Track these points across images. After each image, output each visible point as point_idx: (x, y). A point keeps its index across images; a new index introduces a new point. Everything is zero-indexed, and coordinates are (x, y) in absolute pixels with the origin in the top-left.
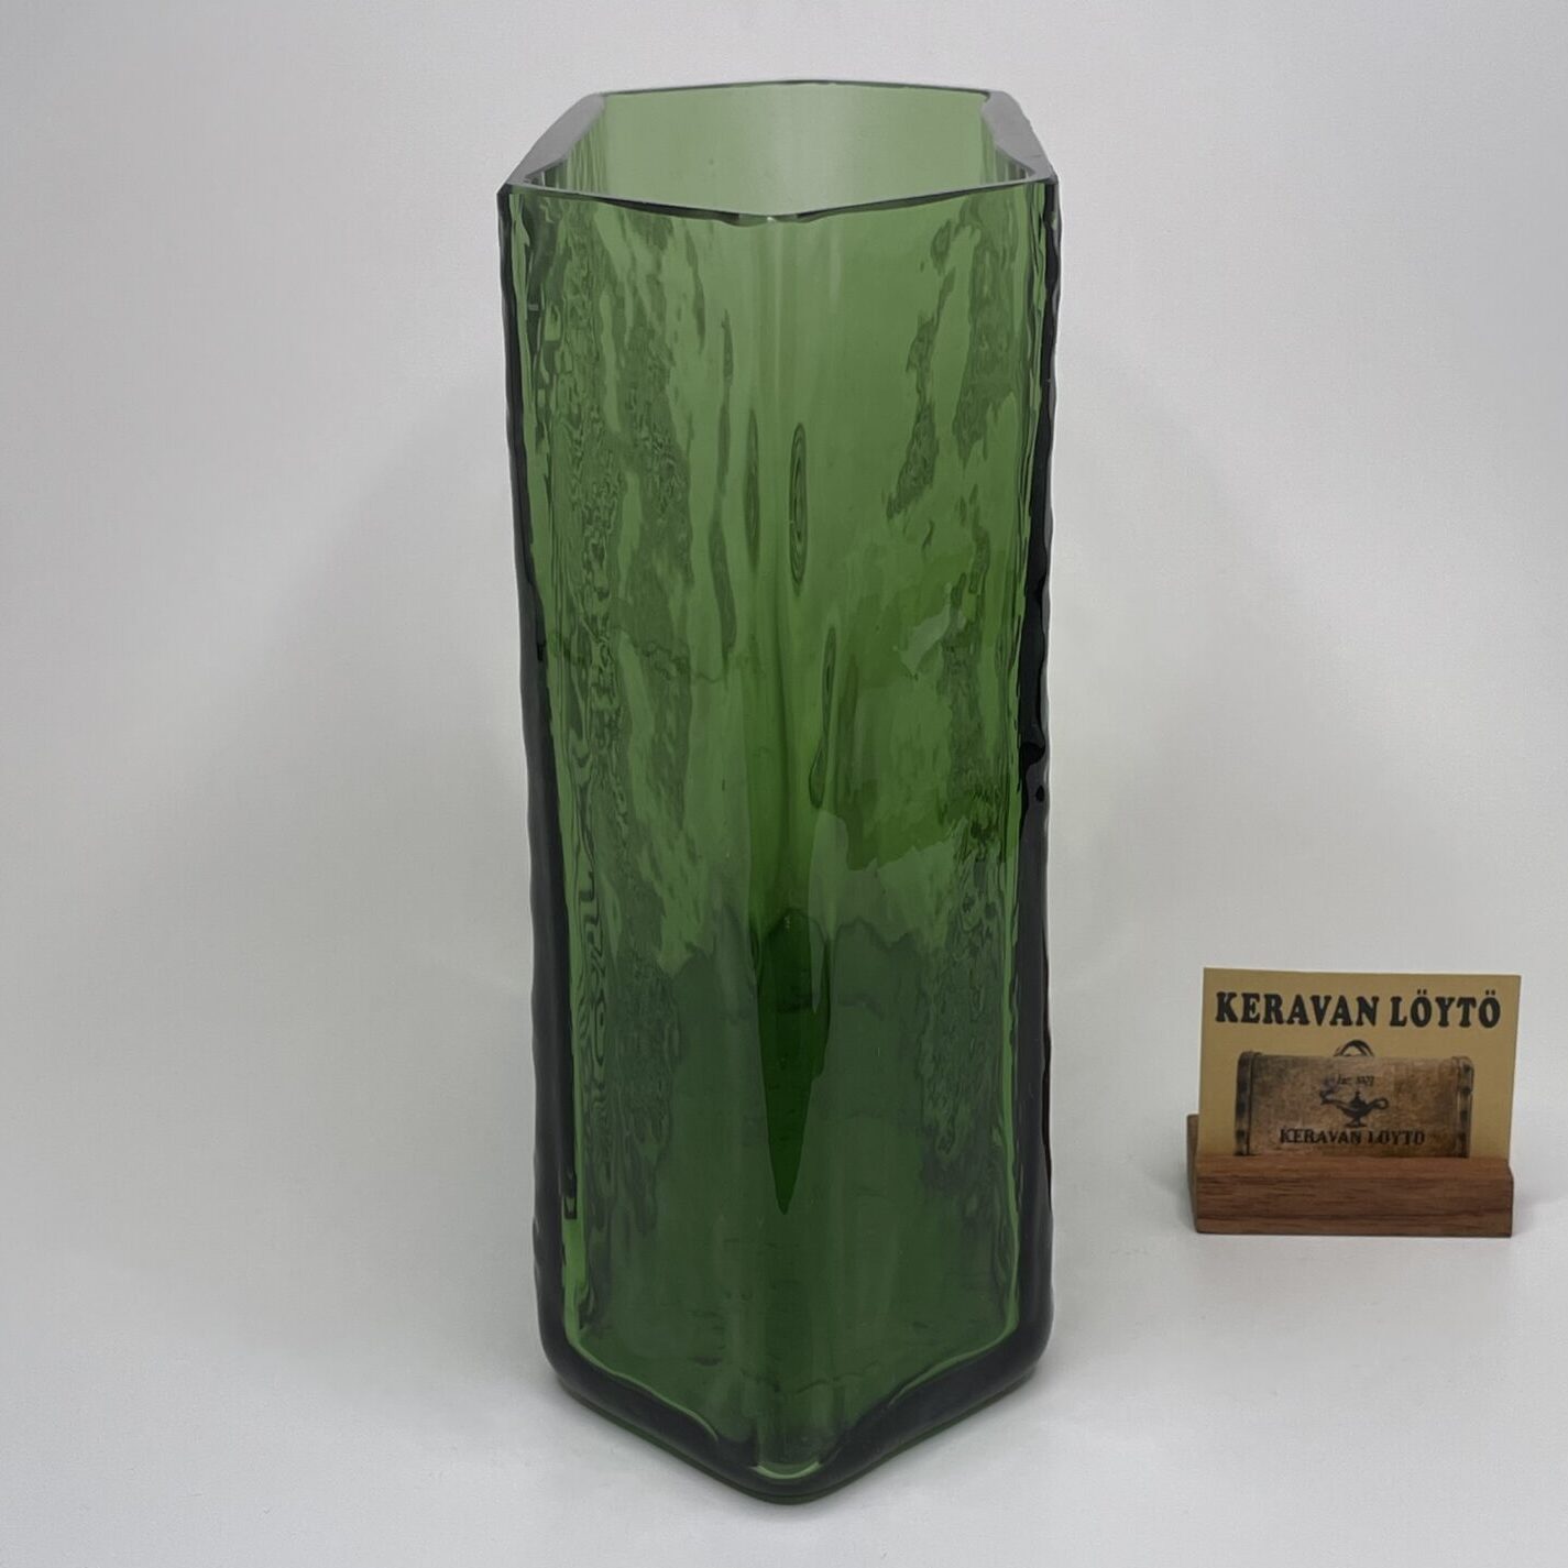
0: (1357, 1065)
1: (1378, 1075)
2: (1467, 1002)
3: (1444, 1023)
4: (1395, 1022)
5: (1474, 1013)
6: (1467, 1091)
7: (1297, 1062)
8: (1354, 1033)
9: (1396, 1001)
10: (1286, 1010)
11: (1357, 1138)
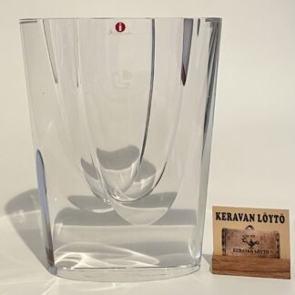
0: (250, 232)
1: (256, 235)
2: (276, 216)
3: (271, 222)
4: (259, 221)
5: (278, 219)
6: (278, 240)
7: (236, 231)
8: (249, 223)
9: (259, 216)
10: (232, 217)
11: (252, 251)
